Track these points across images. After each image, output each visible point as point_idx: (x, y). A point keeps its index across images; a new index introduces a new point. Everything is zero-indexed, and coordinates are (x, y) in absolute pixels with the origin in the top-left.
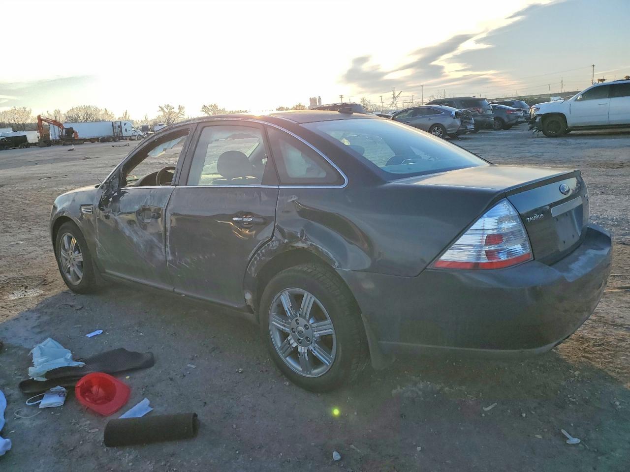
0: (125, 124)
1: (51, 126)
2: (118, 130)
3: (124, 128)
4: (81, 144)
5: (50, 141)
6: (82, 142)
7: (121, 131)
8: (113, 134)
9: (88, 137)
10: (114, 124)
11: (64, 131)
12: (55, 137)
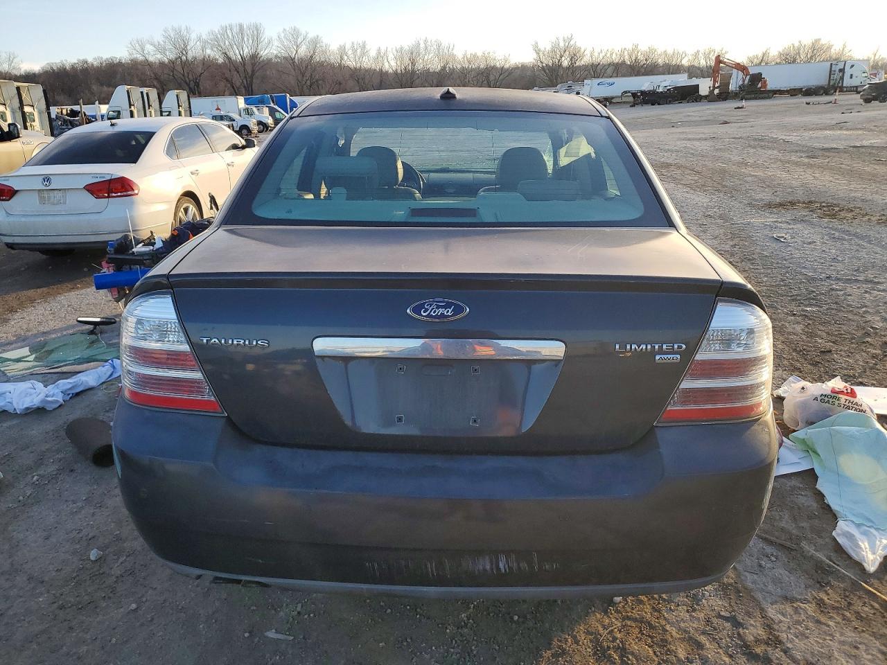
0: (852, 66)
1: (735, 71)
2: (837, 76)
3: (848, 71)
4: (769, 98)
5: (729, 93)
6: (771, 95)
7: (842, 78)
8: (827, 83)
9: (785, 87)
10: (833, 66)
11: (748, 77)
12: (736, 88)
